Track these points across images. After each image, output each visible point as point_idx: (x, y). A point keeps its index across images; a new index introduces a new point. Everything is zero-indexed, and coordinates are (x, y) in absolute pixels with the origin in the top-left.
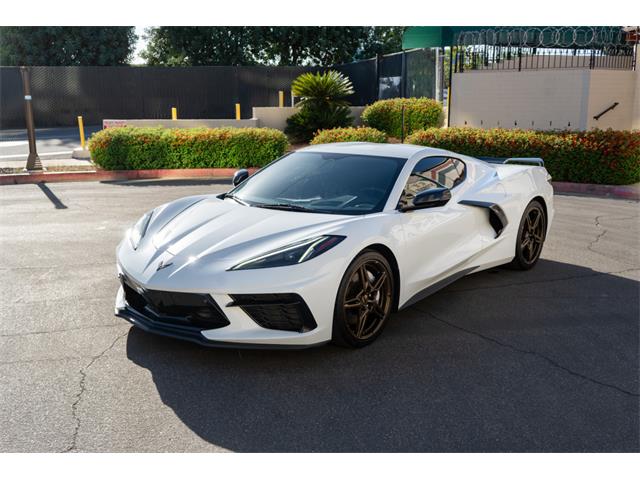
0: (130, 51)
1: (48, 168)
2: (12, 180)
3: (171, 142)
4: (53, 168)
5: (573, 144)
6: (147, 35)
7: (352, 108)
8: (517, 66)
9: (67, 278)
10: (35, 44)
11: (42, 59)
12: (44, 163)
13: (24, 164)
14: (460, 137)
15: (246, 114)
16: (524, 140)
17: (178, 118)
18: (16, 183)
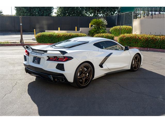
0: (52, 12)
1: (25, 42)
2: (16, 45)
3: (56, 36)
4: (27, 42)
5: (163, 39)
6: (57, 8)
7: (107, 28)
8: (151, 17)
9: (21, 66)
10: (27, 10)
11: (29, 14)
12: (24, 41)
13: (19, 41)
14: (132, 36)
15: (78, 30)
16: (149, 37)
17: (60, 30)
18: (17, 46)
